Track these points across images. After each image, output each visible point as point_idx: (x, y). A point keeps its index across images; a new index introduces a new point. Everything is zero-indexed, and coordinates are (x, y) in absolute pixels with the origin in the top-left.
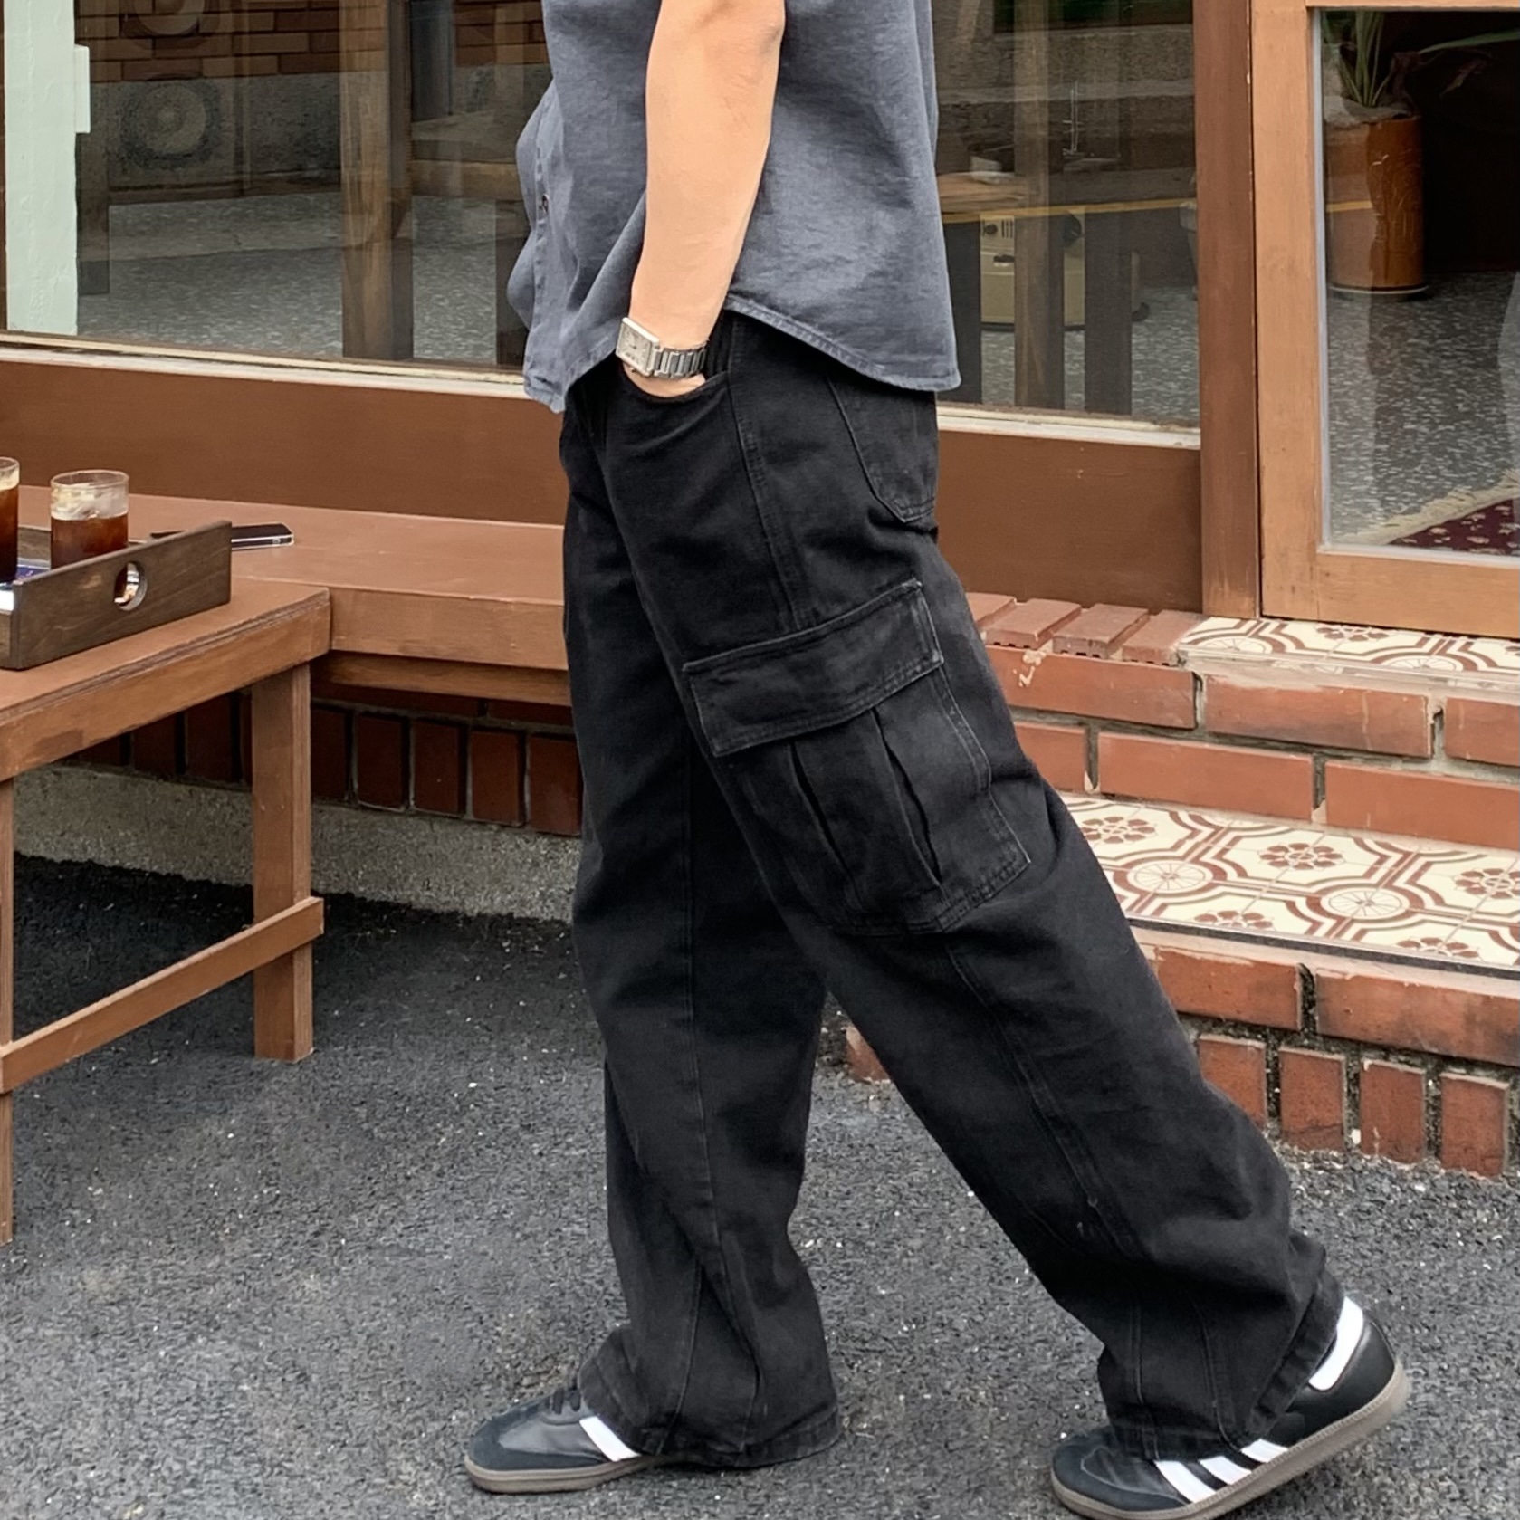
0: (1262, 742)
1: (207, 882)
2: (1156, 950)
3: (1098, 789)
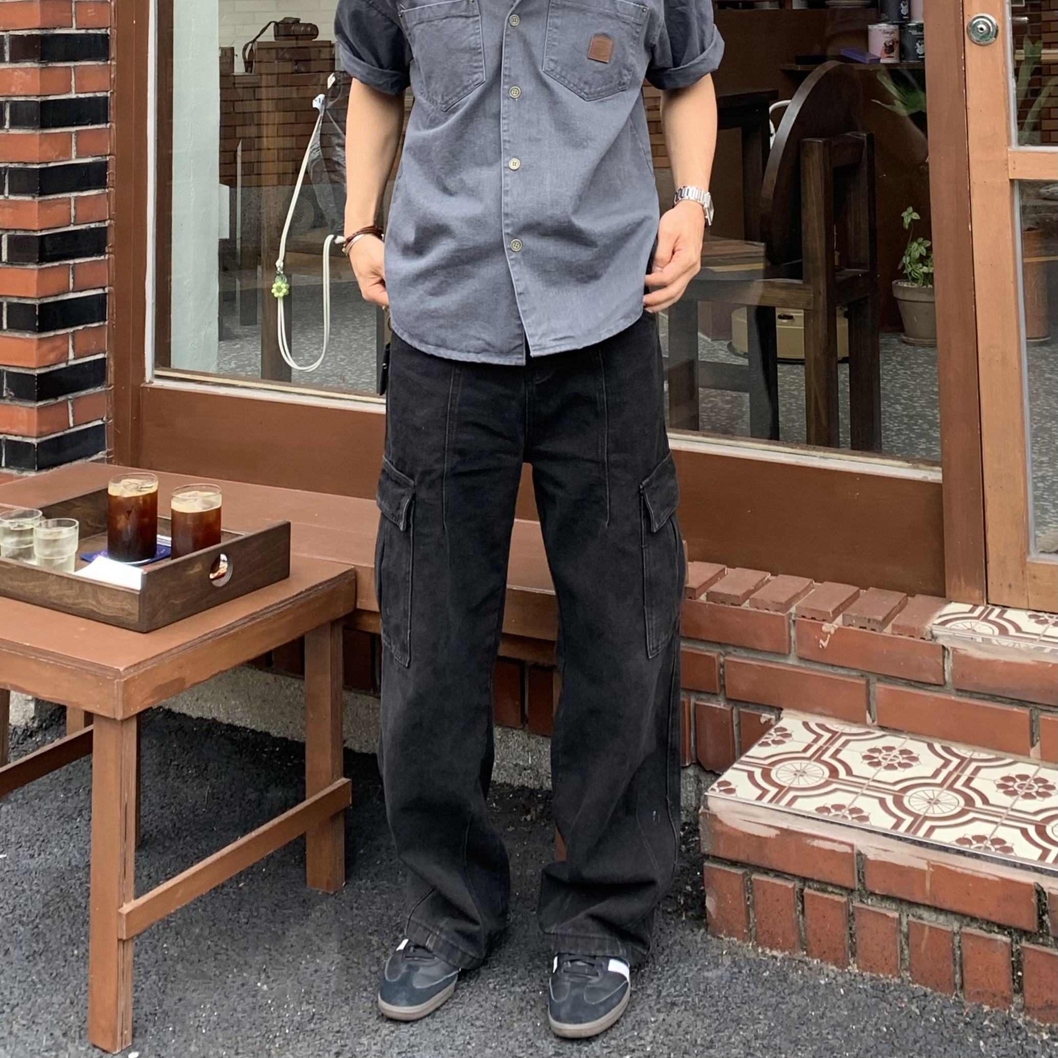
0: (993, 697)
1: (285, 739)
2: (928, 864)
3: (876, 723)
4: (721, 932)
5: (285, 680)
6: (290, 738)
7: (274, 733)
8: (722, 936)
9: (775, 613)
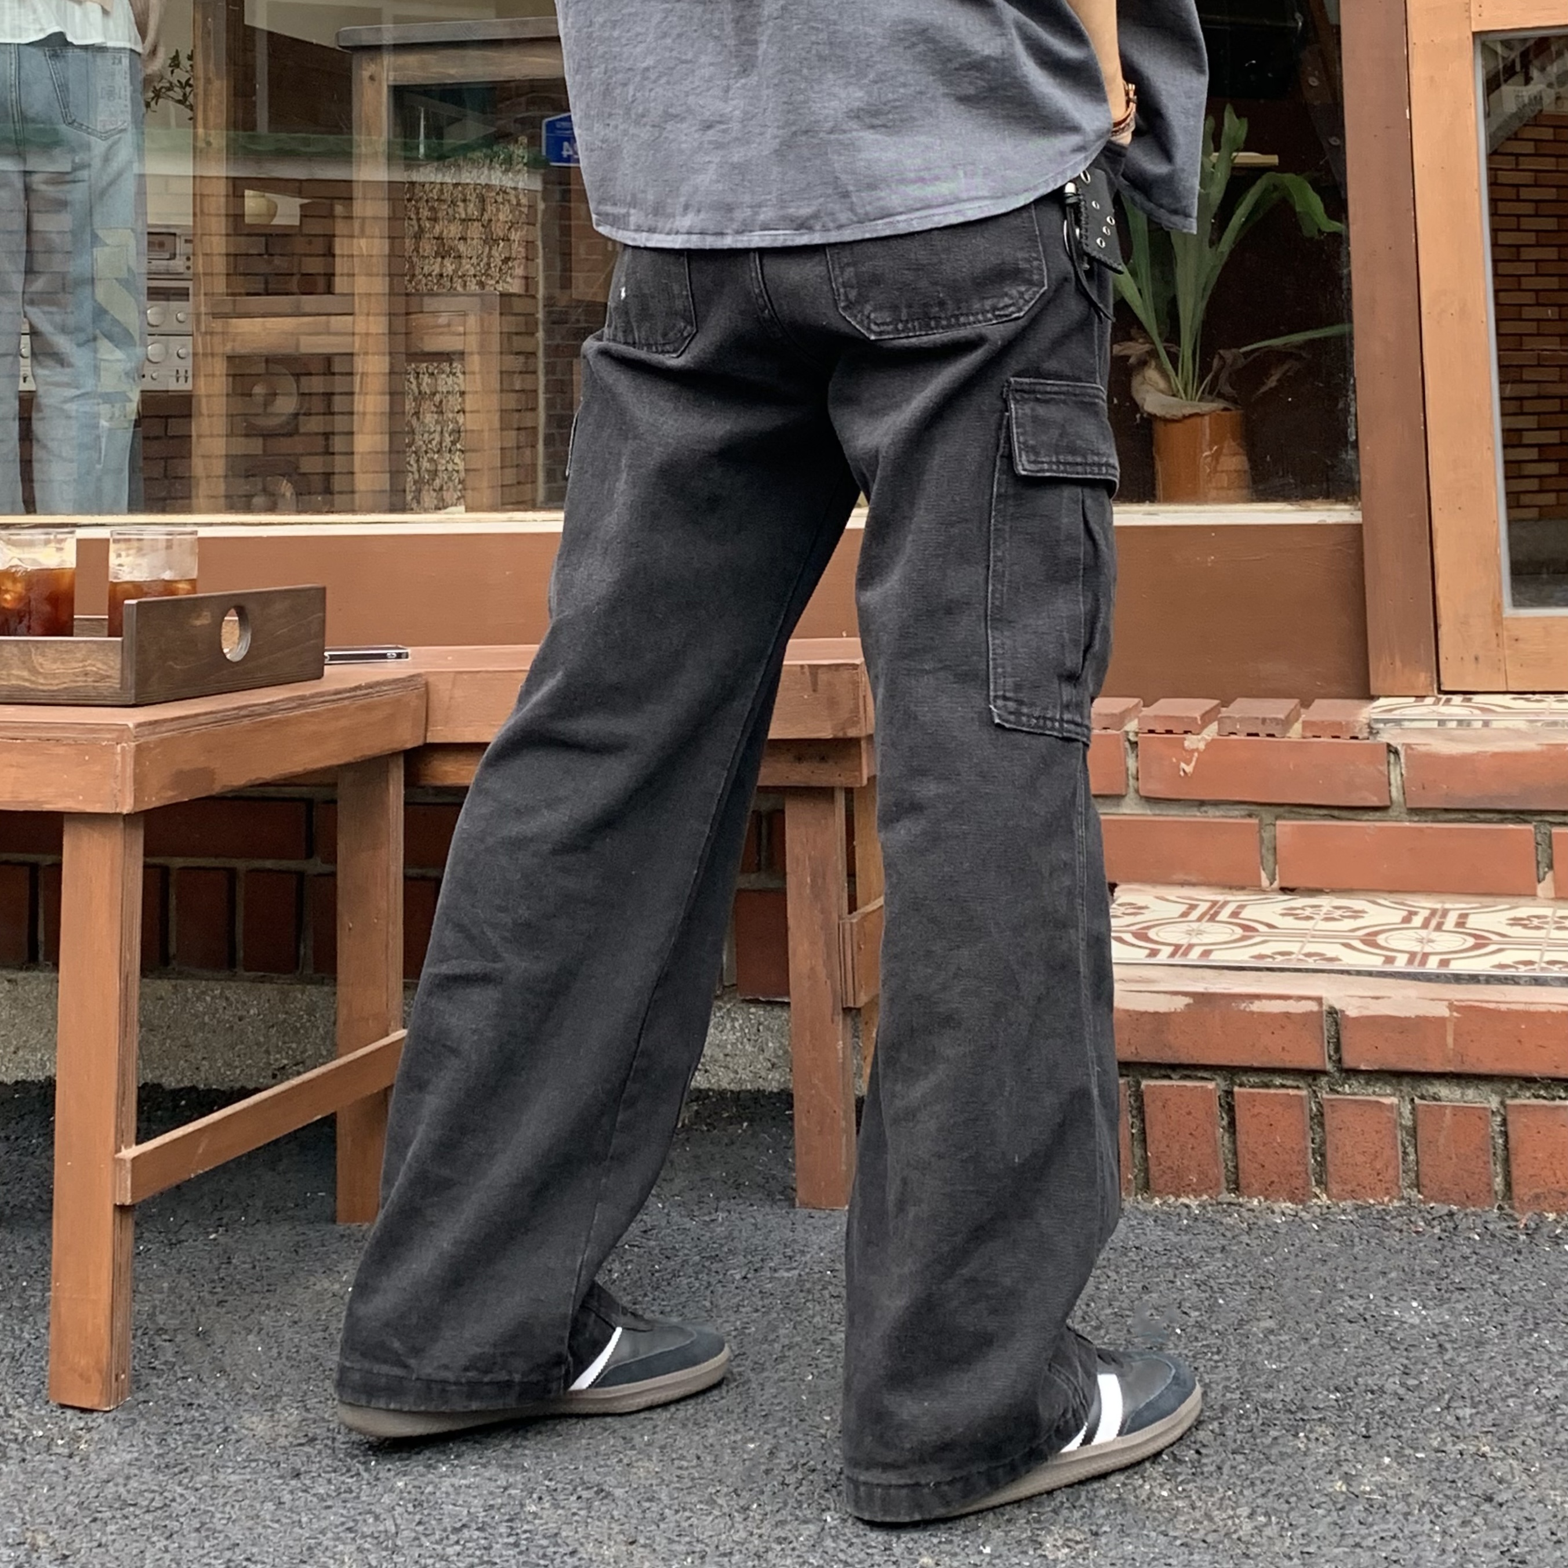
0: (1471, 813)
2: (1451, 1006)
3: (1276, 884)
5: (194, 988)
9: (1103, 732)
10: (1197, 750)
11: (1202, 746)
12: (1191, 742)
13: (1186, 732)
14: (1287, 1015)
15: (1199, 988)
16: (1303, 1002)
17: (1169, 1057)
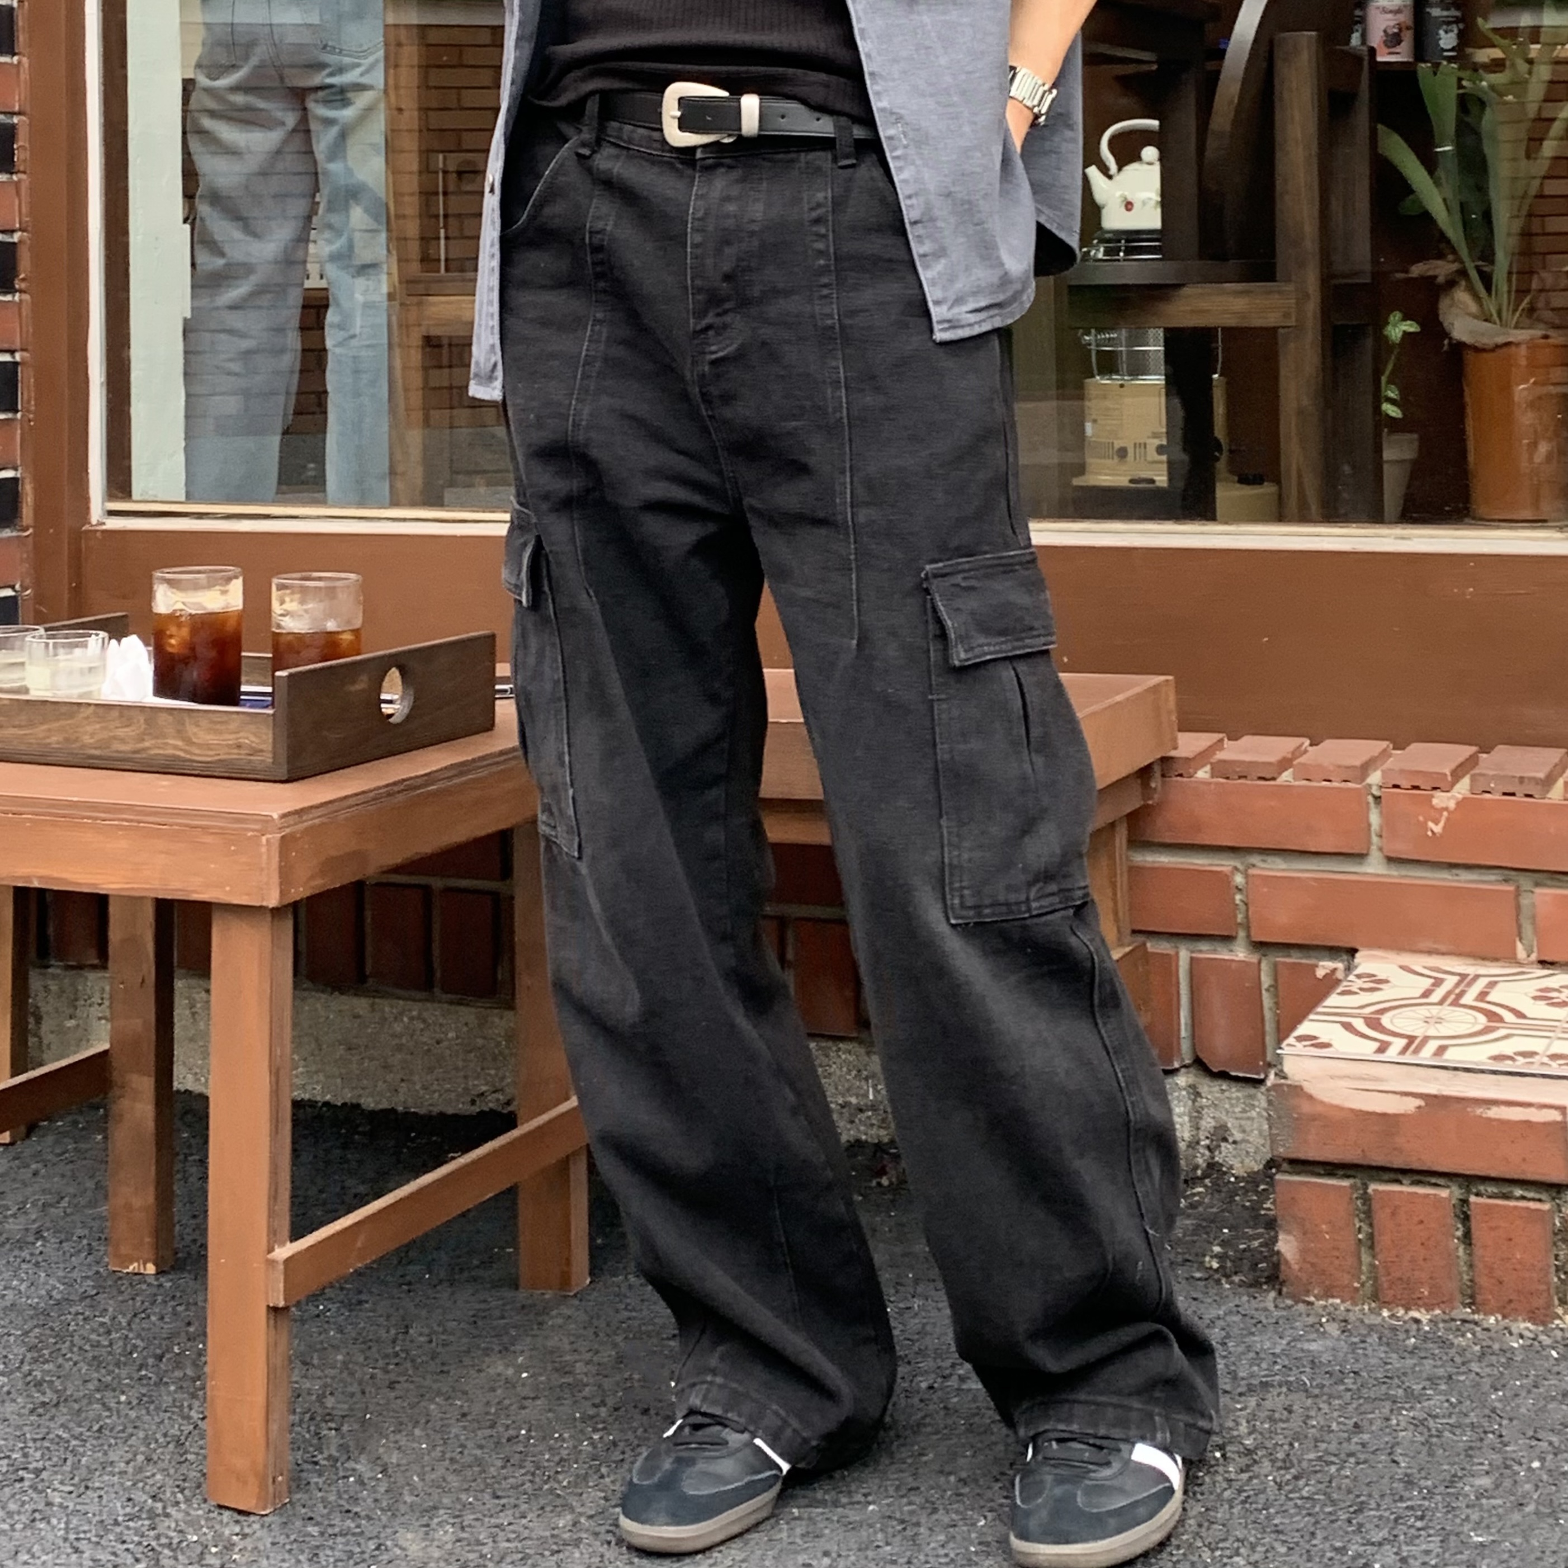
3: (1534, 957)
4: (1308, 1292)
5: (392, 1007)
6: (400, 1109)
7: (369, 1103)
8: (1312, 1299)
9: (1343, 785)
10: (1446, 809)
11: (1452, 805)
12: (1439, 799)
13: (1435, 788)
14: (1528, 1123)
15: (1432, 1089)
16: (1545, 1111)
17: (1398, 1163)
